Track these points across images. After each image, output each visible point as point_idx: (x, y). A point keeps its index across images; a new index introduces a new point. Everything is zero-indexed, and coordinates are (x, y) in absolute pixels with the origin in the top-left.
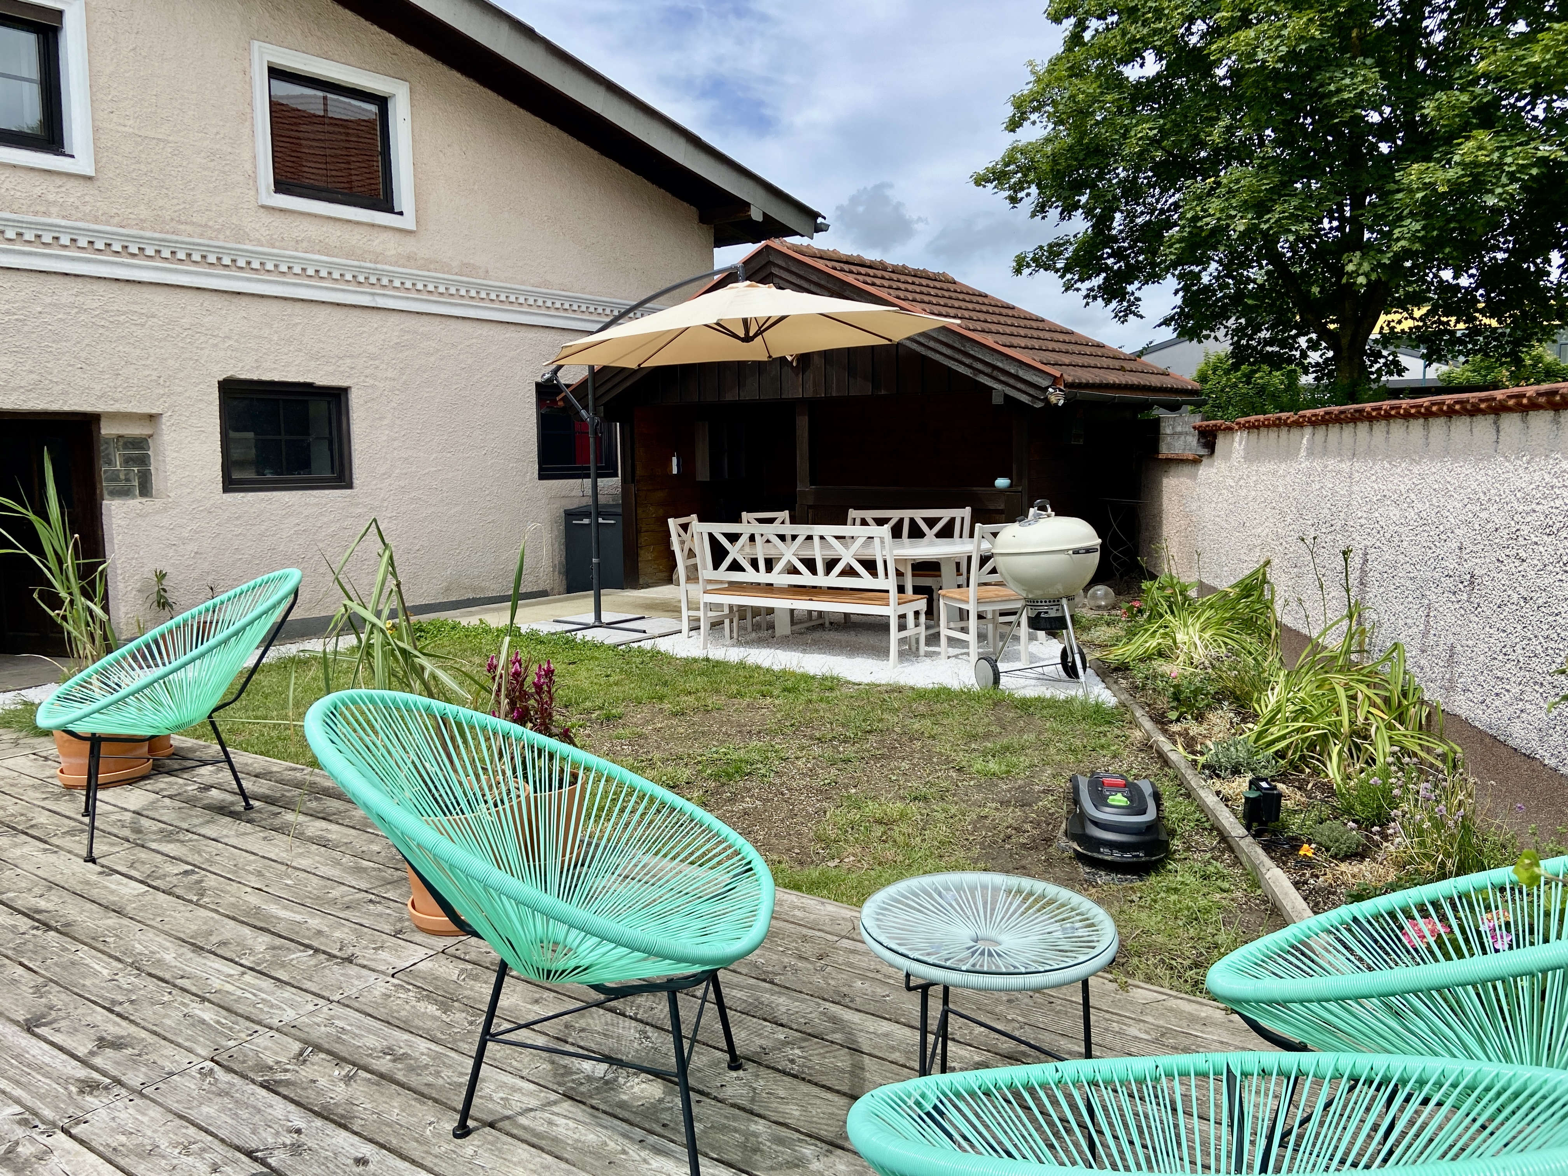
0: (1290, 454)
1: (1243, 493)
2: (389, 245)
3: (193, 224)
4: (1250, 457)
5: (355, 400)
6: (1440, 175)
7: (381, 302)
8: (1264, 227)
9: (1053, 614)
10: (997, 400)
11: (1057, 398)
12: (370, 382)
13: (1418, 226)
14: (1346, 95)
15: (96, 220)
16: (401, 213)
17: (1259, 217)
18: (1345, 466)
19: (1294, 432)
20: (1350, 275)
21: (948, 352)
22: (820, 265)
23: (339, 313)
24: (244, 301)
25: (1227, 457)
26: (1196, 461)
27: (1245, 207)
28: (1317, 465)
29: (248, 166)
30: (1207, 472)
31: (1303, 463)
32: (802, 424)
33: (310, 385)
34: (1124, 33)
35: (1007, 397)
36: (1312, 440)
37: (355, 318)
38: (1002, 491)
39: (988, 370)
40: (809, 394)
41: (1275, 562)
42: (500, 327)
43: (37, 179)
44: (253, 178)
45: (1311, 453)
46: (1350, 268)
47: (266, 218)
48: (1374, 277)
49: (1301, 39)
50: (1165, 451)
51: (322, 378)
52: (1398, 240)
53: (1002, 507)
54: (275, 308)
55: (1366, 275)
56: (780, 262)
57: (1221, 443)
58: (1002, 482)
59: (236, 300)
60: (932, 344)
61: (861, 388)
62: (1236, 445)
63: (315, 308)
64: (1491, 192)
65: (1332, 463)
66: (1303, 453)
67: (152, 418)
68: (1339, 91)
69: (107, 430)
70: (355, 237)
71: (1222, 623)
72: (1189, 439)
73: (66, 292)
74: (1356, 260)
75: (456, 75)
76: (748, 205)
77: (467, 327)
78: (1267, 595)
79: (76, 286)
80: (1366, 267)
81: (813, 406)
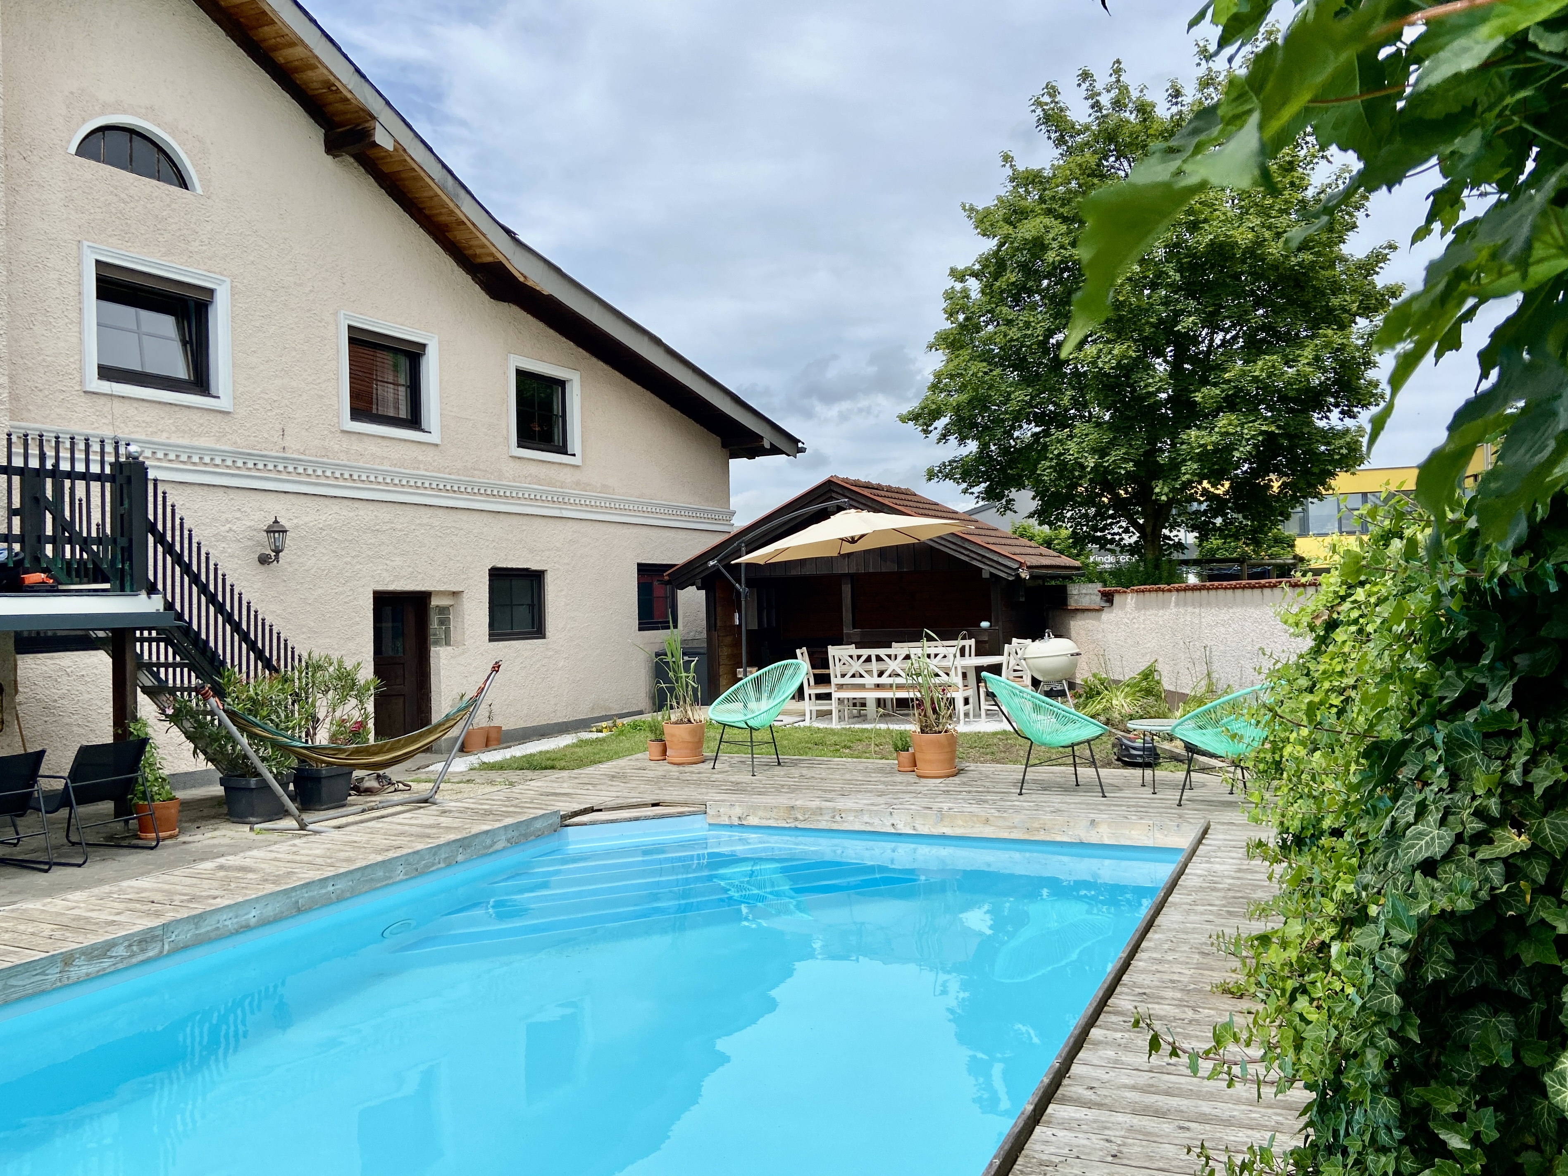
0: (1165, 606)
1: (1136, 626)
2: (567, 476)
3: (480, 470)
4: (1138, 608)
5: (549, 579)
6: (1208, 439)
7: (565, 514)
8: (1106, 464)
9: (1059, 688)
10: (986, 575)
11: (1025, 574)
12: (557, 566)
13: (1195, 466)
14: (1151, 389)
15: (439, 471)
16: (574, 455)
17: (1101, 457)
18: (1197, 610)
19: (1167, 594)
20: (1157, 494)
21: (954, 547)
22: (866, 492)
23: (543, 522)
24: (502, 517)
25: (1123, 607)
26: (1101, 610)
27: (1093, 451)
28: (1182, 610)
29: (505, 432)
30: (1105, 616)
31: (1173, 609)
32: (847, 590)
33: (527, 570)
34: (1005, 336)
35: (991, 573)
36: (1177, 599)
37: (552, 523)
38: (985, 630)
39: (979, 558)
40: (853, 570)
41: (1160, 659)
42: (620, 526)
43: (414, 447)
44: (507, 439)
45: (1177, 604)
46: (1157, 490)
47: (512, 464)
48: (1171, 495)
49: (1124, 357)
50: (1072, 604)
51: (534, 567)
52: (1185, 474)
53: (986, 639)
54: (514, 520)
55: (1166, 495)
56: (839, 490)
57: (1117, 598)
58: (985, 624)
59: (498, 516)
60: (943, 542)
61: (890, 567)
62: (1129, 600)
63: (534, 520)
64: (1237, 449)
65: (1190, 609)
66: (1173, 604)
67: (455, 594)
68: (1146, 386)
69: (435, 602)
70: (552, 472)
71: (1134, 694)
72: (1094, 597)
73: (425, 516)
74: (1160, 486)
75: (601, 364)
76: (762, 438)
77: (604, 526)
78: (1157, 677)
79: (429, 511)
80: (1166, 490)
81: (853, 578)
